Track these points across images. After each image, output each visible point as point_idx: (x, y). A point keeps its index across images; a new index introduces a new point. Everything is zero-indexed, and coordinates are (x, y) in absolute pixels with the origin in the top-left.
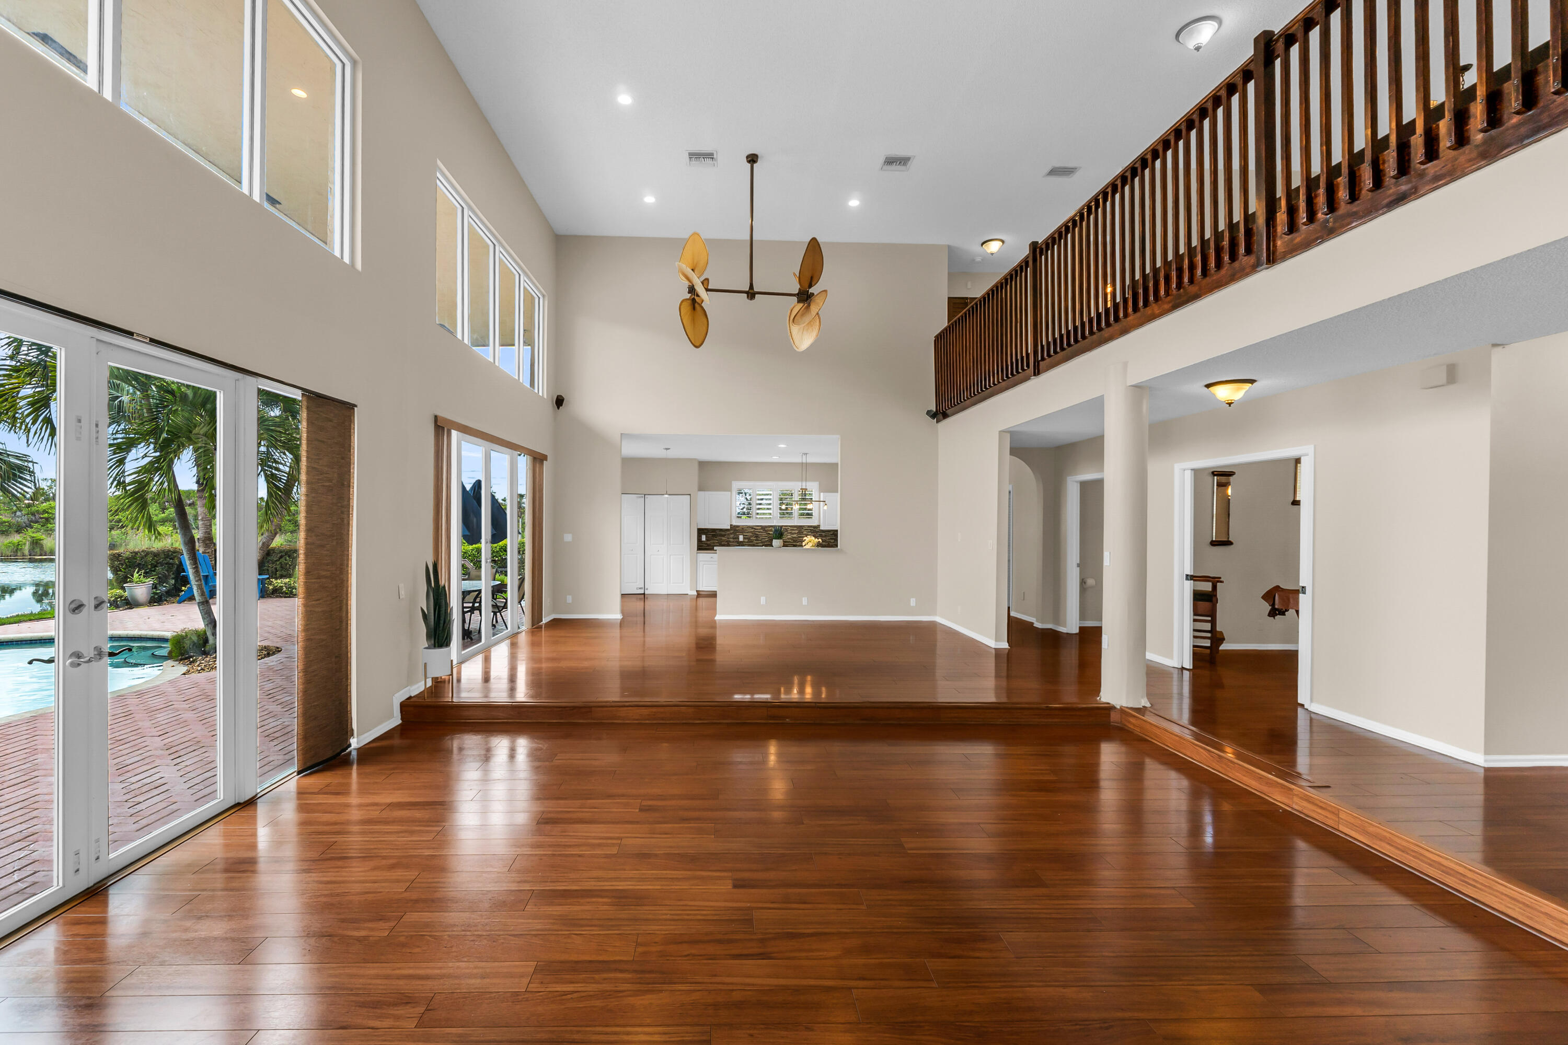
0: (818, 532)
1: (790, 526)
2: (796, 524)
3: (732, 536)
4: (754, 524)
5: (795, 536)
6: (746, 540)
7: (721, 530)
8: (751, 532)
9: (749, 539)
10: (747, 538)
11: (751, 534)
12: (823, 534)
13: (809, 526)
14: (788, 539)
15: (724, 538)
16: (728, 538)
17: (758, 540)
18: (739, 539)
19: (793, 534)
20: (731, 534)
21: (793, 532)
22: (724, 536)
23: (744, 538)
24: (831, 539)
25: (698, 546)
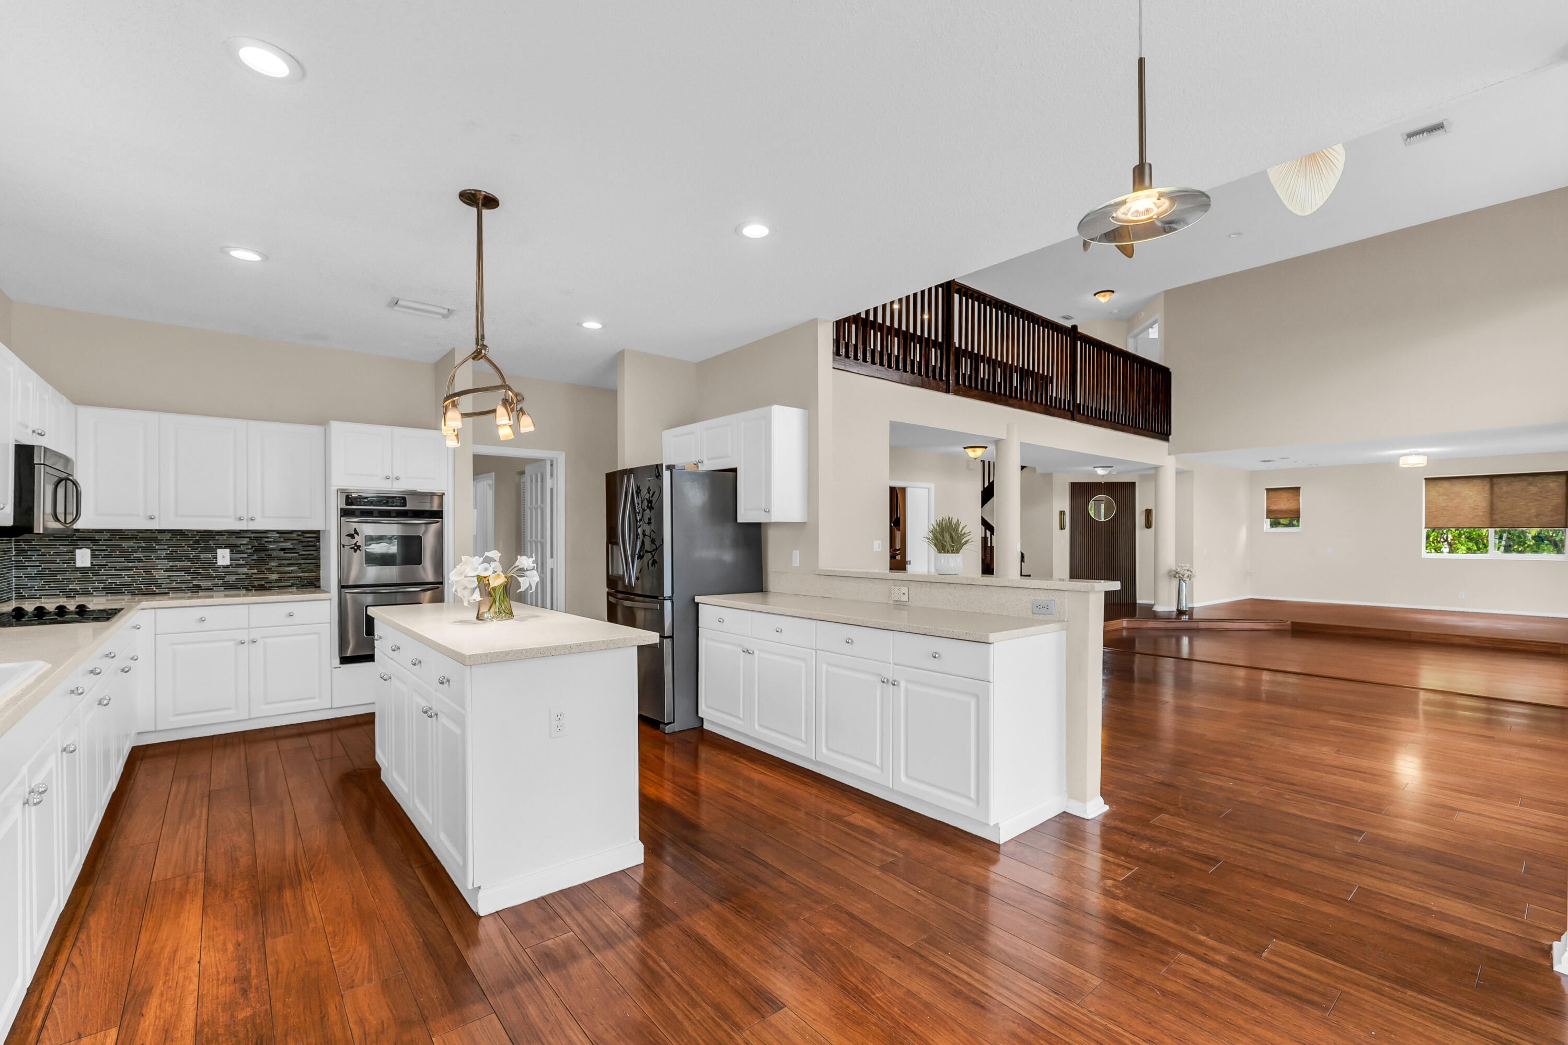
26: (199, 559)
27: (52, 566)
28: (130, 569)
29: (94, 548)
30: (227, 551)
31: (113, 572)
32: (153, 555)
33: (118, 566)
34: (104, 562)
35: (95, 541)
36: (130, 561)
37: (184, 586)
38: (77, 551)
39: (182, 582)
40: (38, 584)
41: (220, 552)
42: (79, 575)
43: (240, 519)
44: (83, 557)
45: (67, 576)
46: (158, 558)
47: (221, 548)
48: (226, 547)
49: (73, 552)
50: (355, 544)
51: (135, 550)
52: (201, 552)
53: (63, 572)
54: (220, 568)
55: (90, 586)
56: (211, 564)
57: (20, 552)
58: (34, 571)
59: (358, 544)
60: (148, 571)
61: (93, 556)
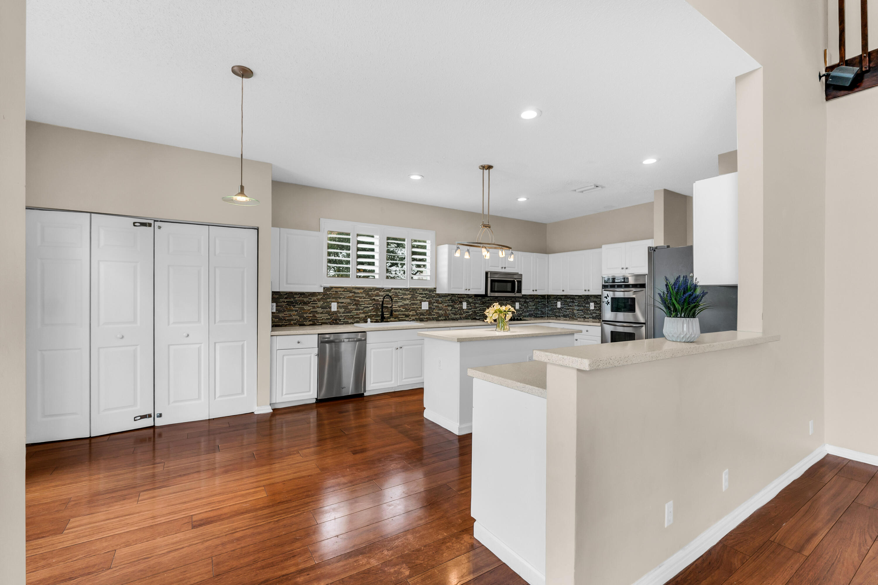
0: (434, 296)
1: (401, 289)
2: (408, 287)
3: (320, 304)
4: (353, 286)
5: (407, 302)
6: (342, 310)
7: (302, 294)
8: (349, 297)
9: (345, 308)
10: (343, 306)
11: (348, 301)
12: (440, 299)
13: (424, 289)
14: (399, 307)
15: (306, 308)
16: (314, 307)
17: (359, 309)
18: (330, 308)
19: (405, 299)
20: (319, 300)
21: (405, 297)
22: (306, 303)
23: (339, 307)
24: (448, 306)
25: (273, 322)
26: (585, 307)
27: (553, 307)
28: (568, 309)
29: (561, 301)
30: (593, 303)
31: (565, 310)
32: (574, 304)
33: (566, 308)
34: (563, 306)
35: (561, 299)
36: (569, 306)
37: (582, 316)
38: (558, 302)
39: (581, 315)
40: (550, 313)
41: (591, 303)
42: (558, 311)
43: (585, 291)
44: (559, 305)
45: (556, 311)
46: (575, 305)
47: (591, 302)
48: (593, 302)
49: (557, 302)
50: (607, 301)
51: (570, 302)
52: (586, 304)
53: (555, 309)
54: (591, 310)
55: (560, 314)
56: (588, 309)
57: (548, 302)
58: (550, 308)
59: (608, 301)
60: (573, 310)
61: (561, 304)
